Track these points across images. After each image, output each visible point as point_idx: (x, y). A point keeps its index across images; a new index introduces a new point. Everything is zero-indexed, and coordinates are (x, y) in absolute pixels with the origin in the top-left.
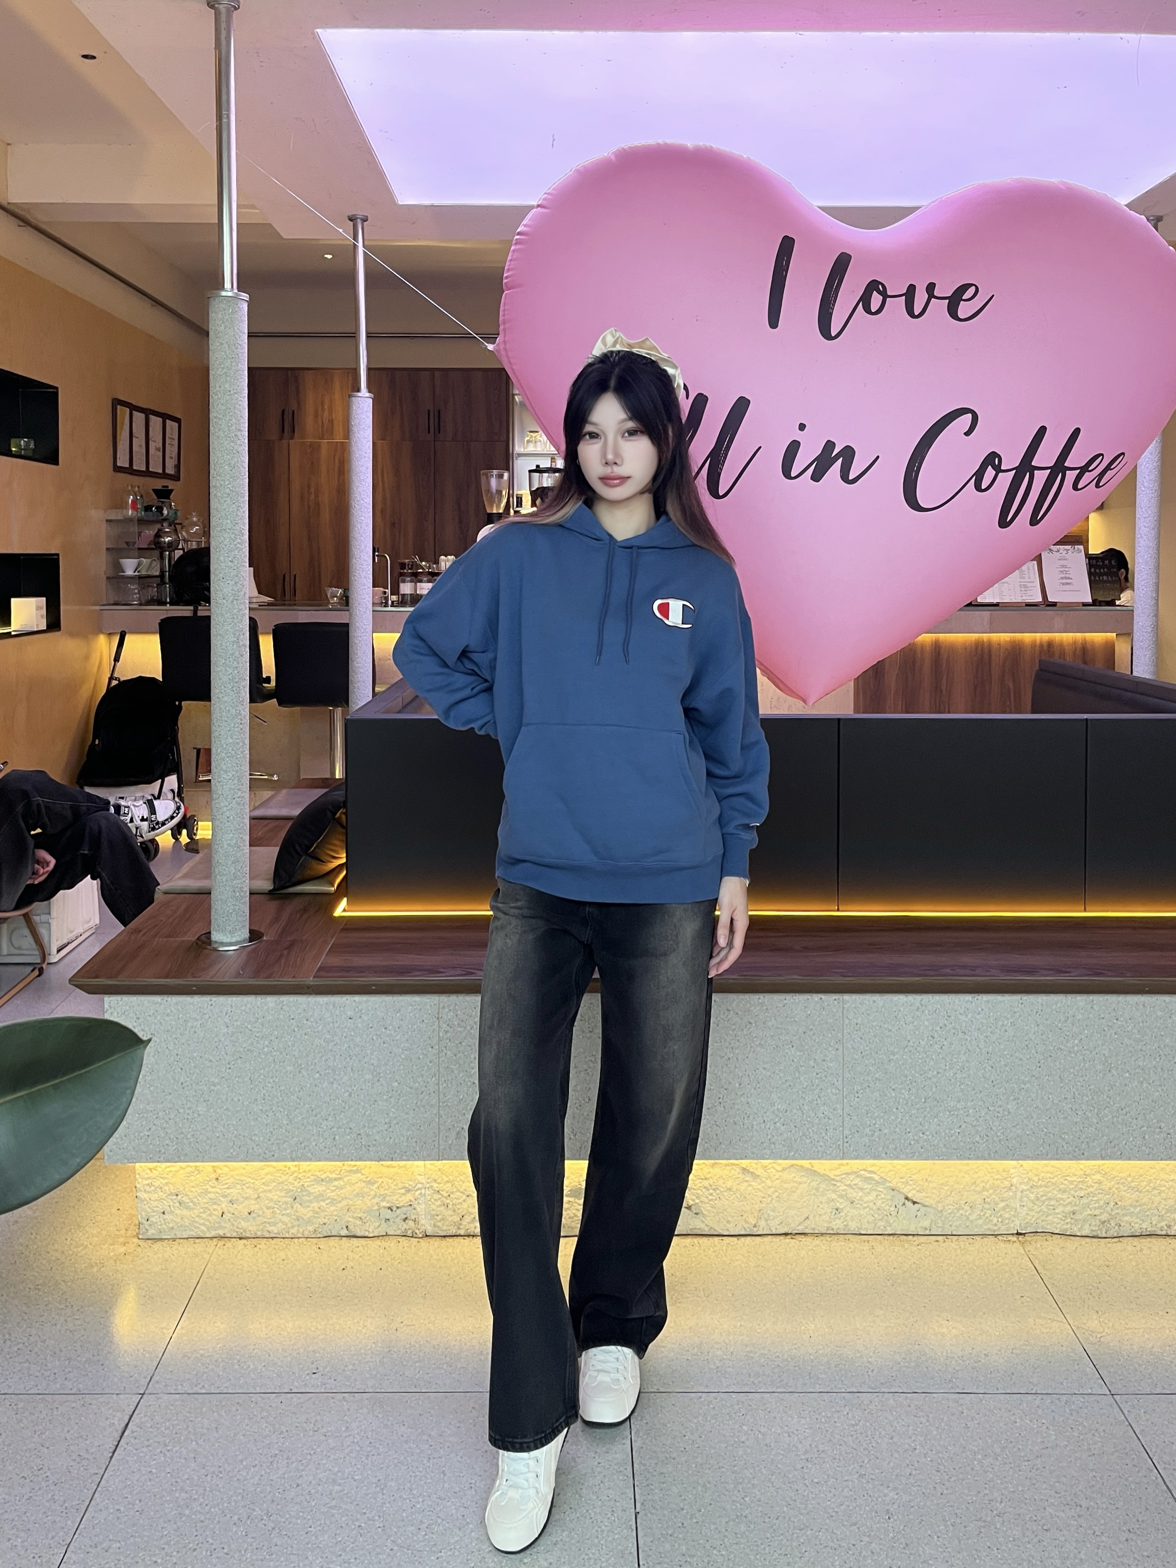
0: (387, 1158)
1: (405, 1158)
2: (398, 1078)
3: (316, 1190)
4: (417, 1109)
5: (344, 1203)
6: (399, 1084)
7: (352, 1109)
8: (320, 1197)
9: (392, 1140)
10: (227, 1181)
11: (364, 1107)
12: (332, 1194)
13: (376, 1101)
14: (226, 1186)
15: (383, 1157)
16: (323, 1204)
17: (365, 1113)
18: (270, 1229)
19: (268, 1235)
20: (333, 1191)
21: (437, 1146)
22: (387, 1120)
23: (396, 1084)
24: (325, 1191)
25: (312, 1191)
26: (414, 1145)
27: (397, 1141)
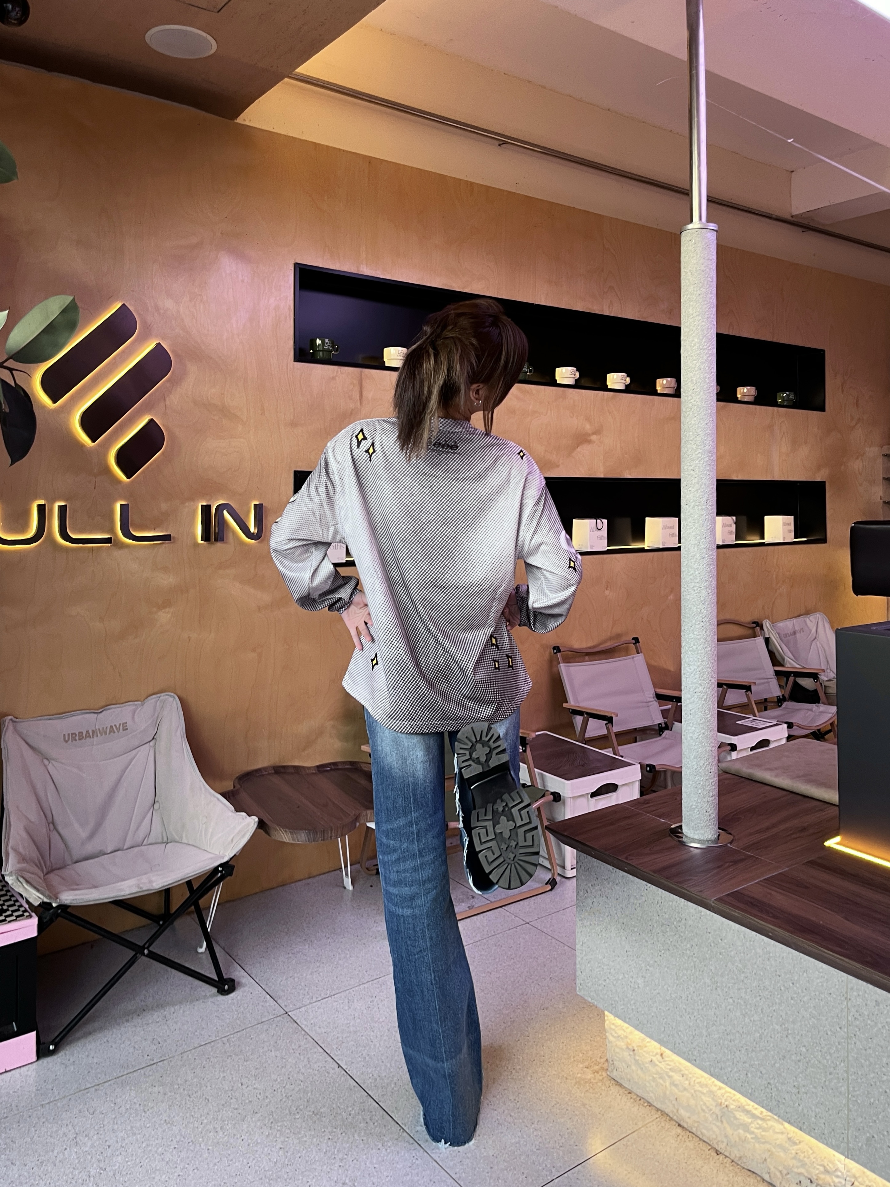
0: (796, 1125)
1: (813, 1134)
2: (806, 1044)
3: (742, 1118)
4: (825, 1088)
5: (768, 1146)
6: (807, 1050)
7: (763, 1053)
8: (746, 1127)
9: (800, 1108)
10: (670, 1063)
11: (773, 1057)
12: (756, 1131)
13: (784, 1057)
14: (669, 1067)
15: (792, 1121)
16: (749, 1136)
17: (774, 1064)
18: (704, 1131)
19: (701, 1137)
20: (757, 1128)
21: (845, 1140)
22: (795, 1084)
23: (804, 1049)
24: (751, 1123)
25: (738, 1116)
26: (823, 1126)
27: (805, 1111)
